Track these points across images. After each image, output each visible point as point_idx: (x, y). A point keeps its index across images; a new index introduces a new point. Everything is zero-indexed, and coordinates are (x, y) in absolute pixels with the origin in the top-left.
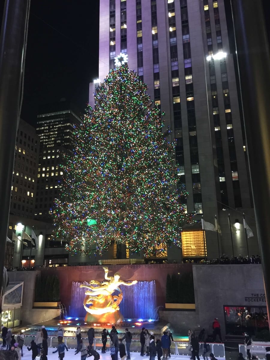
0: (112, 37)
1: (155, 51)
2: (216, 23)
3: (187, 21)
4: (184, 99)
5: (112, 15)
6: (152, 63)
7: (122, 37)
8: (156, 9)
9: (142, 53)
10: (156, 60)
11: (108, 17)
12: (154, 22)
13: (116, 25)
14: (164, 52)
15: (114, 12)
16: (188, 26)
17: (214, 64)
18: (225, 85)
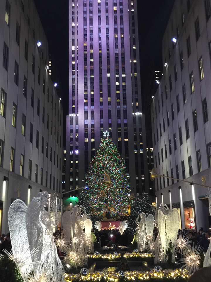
0: (86, 97)
1: (110, 111)
2: (135, 86)
3: (126, 98)
4: (123, 139)
5: (86, 84)
6: (108, 118)
7: (91, 99)
8: (110, 88)
9: (102, 111)
10: (110, 117)
11: (83, 85)
12: (109, 95)
13: (88, 91)
14: (114, 113)
15: (87, 82)
16: (126, 100)
17: (135, 117)
18: (141, 130)
